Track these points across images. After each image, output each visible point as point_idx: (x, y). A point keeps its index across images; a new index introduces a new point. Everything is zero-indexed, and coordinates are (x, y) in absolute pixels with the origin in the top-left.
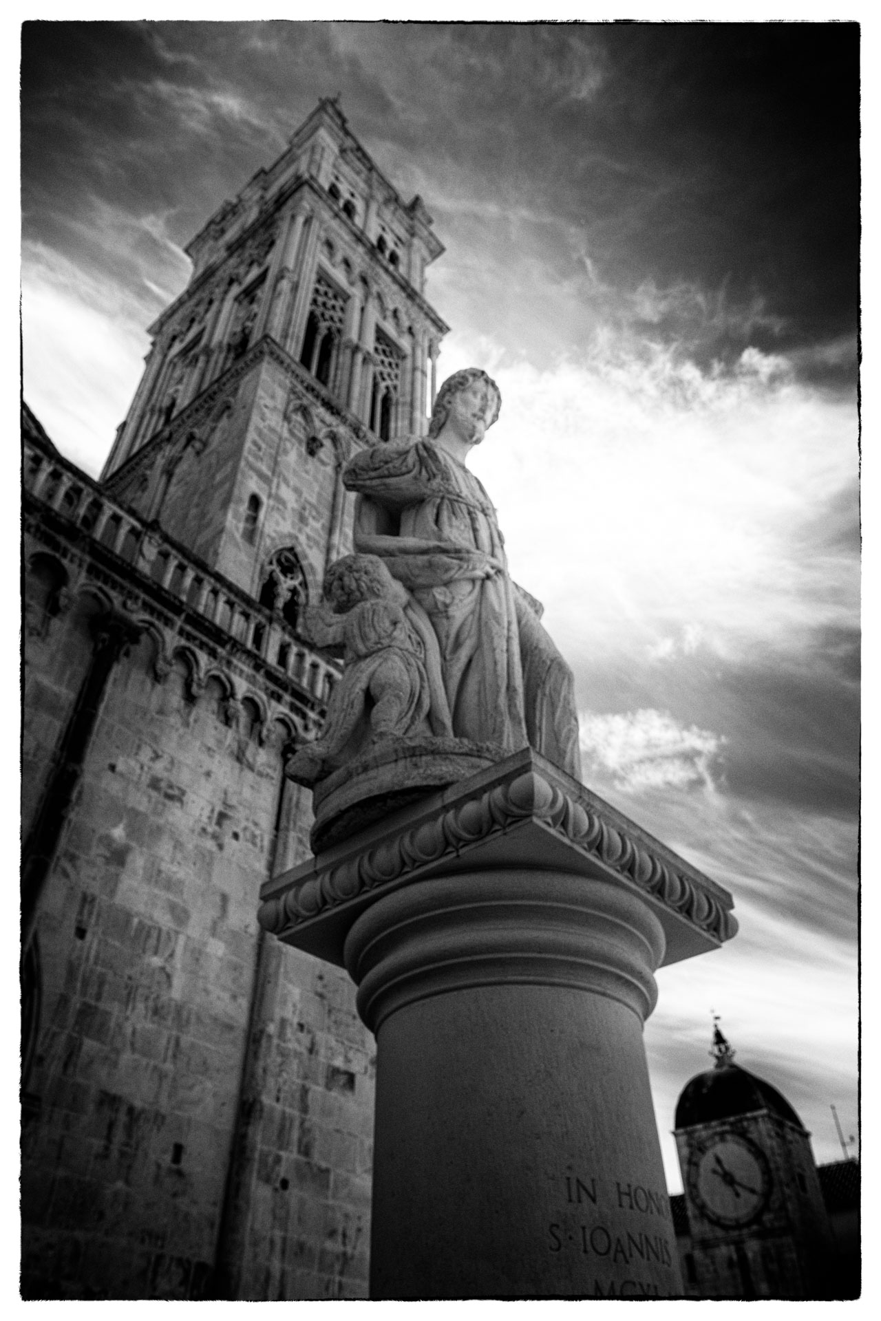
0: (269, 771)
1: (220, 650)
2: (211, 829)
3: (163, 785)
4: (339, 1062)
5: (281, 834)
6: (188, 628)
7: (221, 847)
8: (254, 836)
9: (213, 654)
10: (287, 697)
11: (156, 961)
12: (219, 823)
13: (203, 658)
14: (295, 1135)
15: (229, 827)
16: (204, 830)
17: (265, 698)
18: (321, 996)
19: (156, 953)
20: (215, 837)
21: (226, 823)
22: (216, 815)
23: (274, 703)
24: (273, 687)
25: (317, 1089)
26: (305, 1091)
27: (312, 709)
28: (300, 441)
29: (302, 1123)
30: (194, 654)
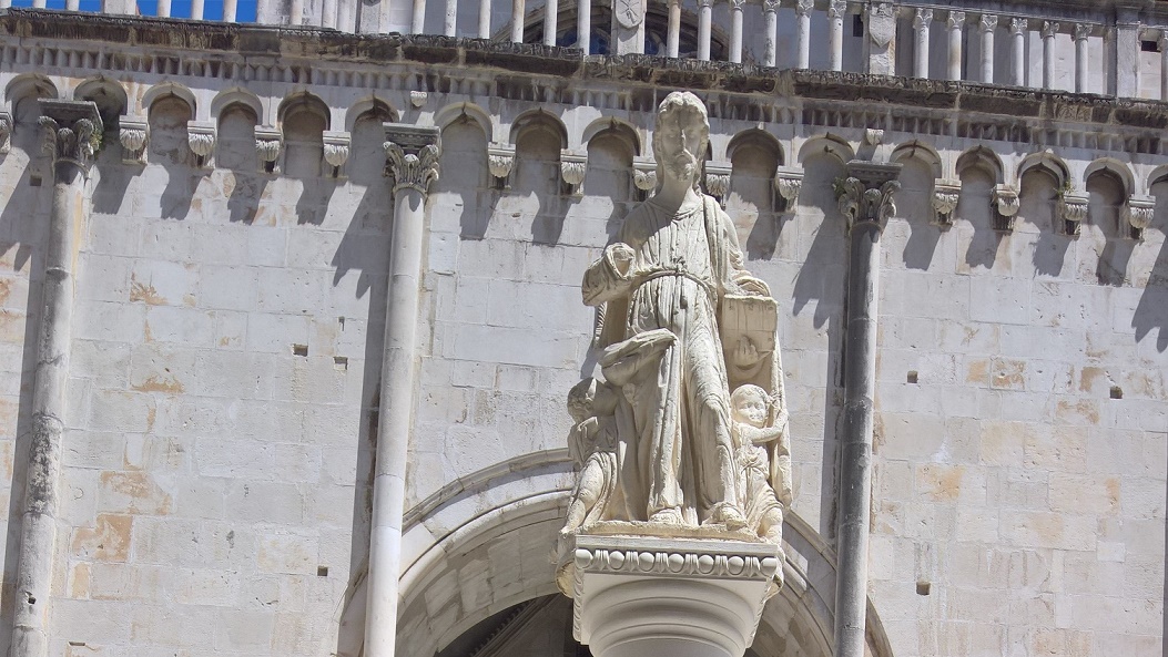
1: (1030, 122)
2: (1076, 397)
3: (989, 369)
7: (1094, 418)
9: (1019, 135)
11: (1026, 593)
12: (1086, 386)
15: (1102, 386)
16: (1063, 405)
17: (1124, 159)
19: (1024, 583)
20: (1082, 408)
21: (1096, 380)
22: (1078, 376)
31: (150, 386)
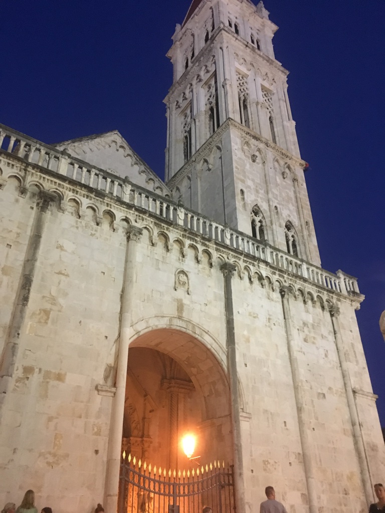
0: (278, 300)
1: (255, 263)
2: (268, 324)
3: (252, 314)
4: (319, 391)
5: (287, 321)
6: (245, 259)
7: (271, 329)
8: (279, 323)
9: (254, 265)
10: (277, 272)
11: (265, 369)
12: (269, 322)
13: (251, 267)
14: (313, 415)
15: (272, 322)
16: (266, 325)
17: (271, 275)
18: (310, 371)
19: (265, 367)
20: (269, 327)
21: (271, 321)
22: (268, 320)
23: (274, 276)
24: (273, 270)
25: (315, 400)
26: (312, 401)
27: (285, 274)
28: (249, 157)
29: (314, 410)
30: (249, 267)
31: (60, 273)
